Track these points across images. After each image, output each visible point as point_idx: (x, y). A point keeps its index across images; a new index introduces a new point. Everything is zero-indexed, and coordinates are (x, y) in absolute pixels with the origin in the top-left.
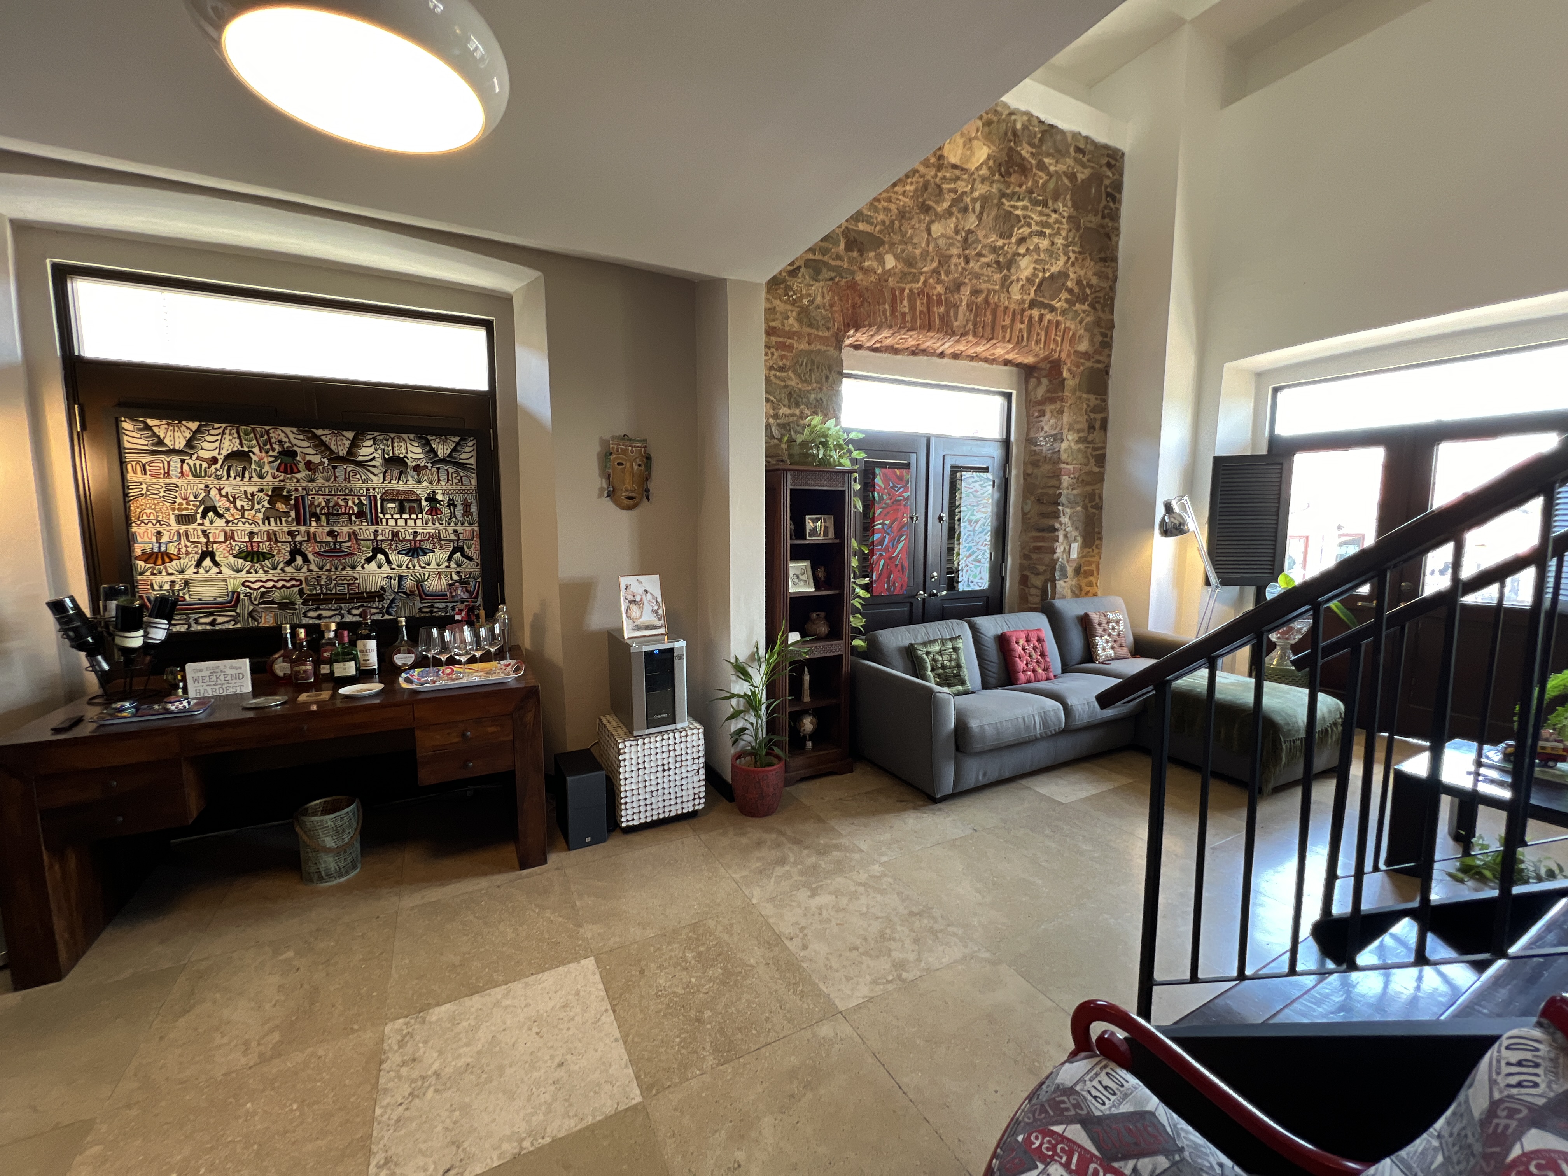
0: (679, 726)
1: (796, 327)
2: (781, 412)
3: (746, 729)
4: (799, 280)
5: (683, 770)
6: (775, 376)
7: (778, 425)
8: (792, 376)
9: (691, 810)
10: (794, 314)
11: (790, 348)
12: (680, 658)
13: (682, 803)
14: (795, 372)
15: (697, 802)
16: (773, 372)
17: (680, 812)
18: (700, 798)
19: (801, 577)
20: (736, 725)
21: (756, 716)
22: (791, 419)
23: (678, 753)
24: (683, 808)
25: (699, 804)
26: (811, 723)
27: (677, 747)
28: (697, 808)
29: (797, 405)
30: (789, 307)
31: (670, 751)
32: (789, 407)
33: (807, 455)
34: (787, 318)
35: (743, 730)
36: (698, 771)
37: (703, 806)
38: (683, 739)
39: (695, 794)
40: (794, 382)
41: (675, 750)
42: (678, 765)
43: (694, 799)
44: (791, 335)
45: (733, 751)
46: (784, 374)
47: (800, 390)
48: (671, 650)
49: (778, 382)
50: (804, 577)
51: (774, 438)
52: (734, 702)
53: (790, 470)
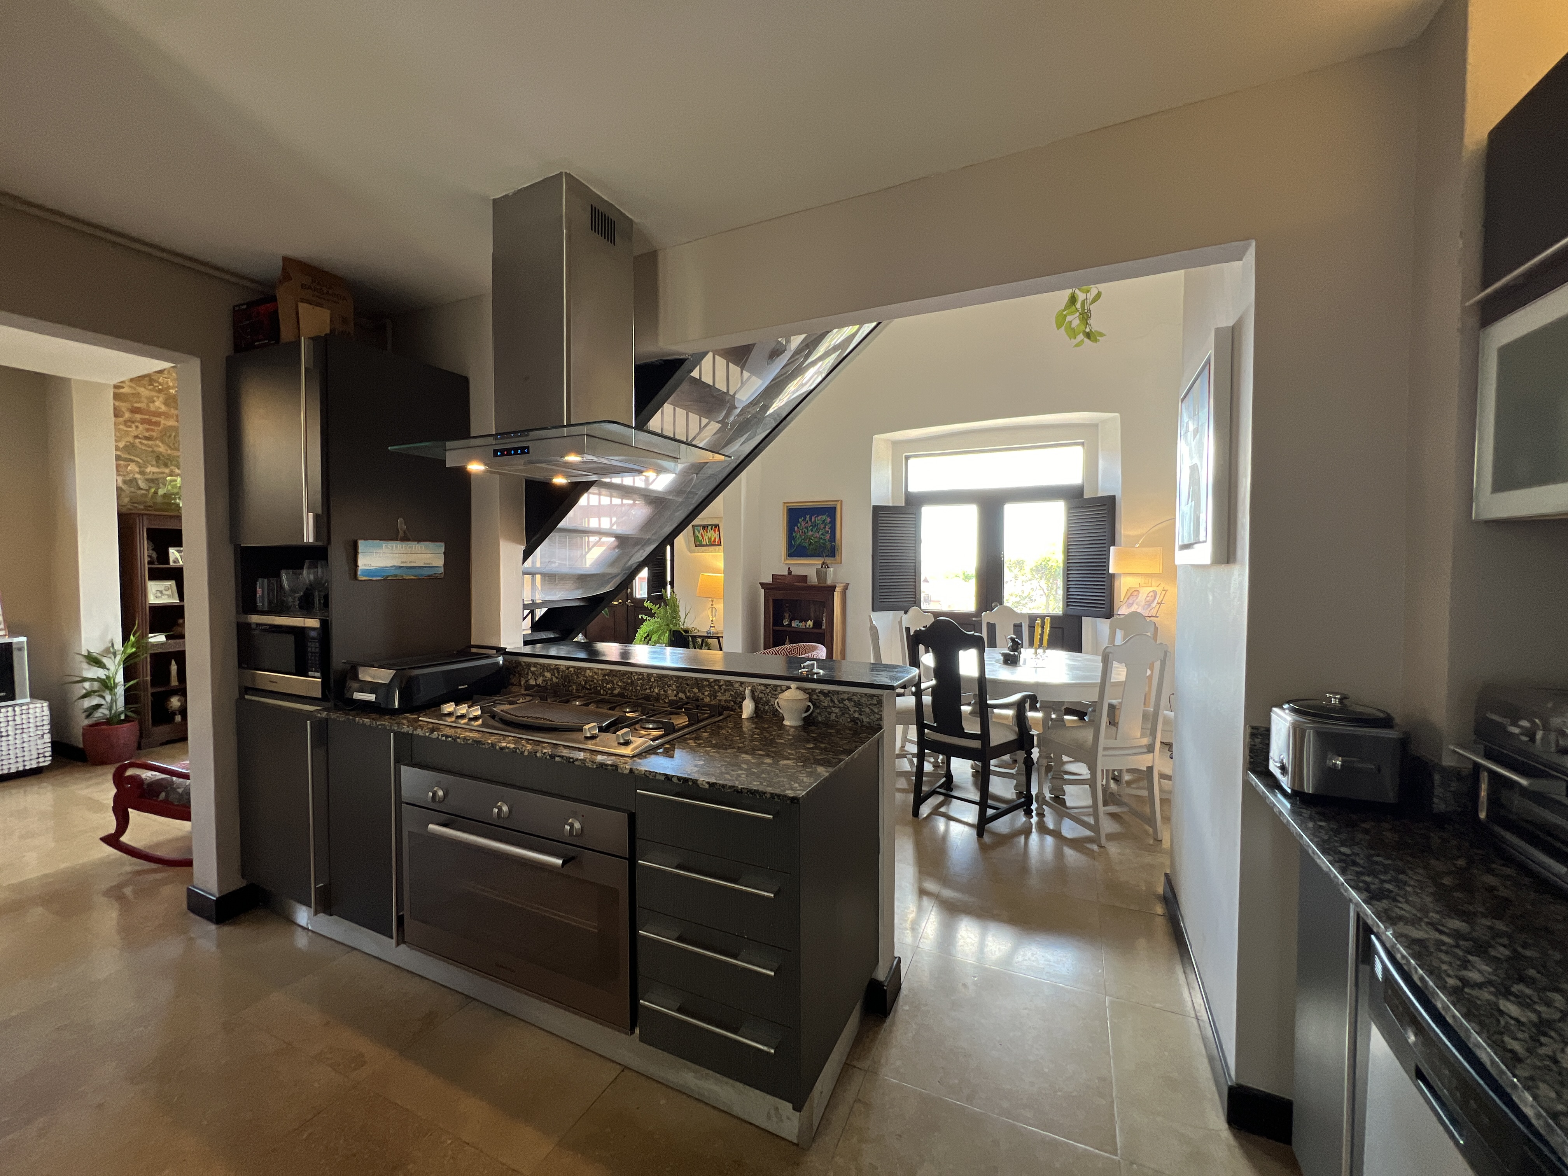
0: (18, 701)
1: (163, 408)
2: (148, 470)
3: (101, 705)
4: (165, 376)
5: (24, 735)
6: (141, 443)
7: (148, 480)
8: (160, 444)
9: (34, 766)
10: (161, 399)
11: (157, 424)
12: (20, 649)
13: (24, 761)
14: (163, 442)
15: (41, 760)
16: (137, 441)
17: (21, 768)
18: (45, 757)
19: (164, 592)
20: (88, 703)
21: (111, 694)
22: (161, 476)
23: (18, 721)
24: (25, 766)
25: (44, 761)
26: (179, 700)
27: (17, 718)
28: (41, 765)
29: (166, 465)
30: (154, 394)
31: (8, 721)
32: (158, 467)
33: (170, 504)
34: (154, 402)
35: (98, 706)
36: (43, 735)
37: (49, 762)
38: (24, 712)
39: (39, 754)
40: (162, 448)
41: (14, 720)
42: (18, 732)
43: (38, 758)
44: (158, 414)
45: (86, 722)
46: (150, 443)
47: (169, 455)
48: (9, 645)
49: (144, 448)
50: (169, 592)
51: (142, 489)
52: (87, 685)
53: (146, 514)
